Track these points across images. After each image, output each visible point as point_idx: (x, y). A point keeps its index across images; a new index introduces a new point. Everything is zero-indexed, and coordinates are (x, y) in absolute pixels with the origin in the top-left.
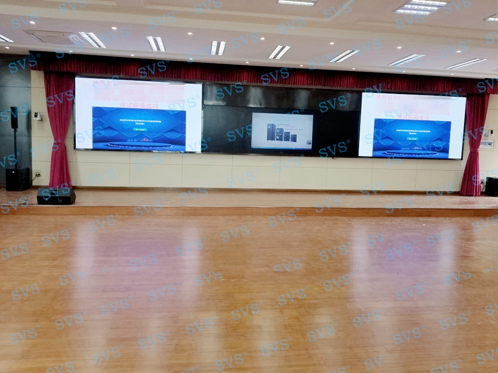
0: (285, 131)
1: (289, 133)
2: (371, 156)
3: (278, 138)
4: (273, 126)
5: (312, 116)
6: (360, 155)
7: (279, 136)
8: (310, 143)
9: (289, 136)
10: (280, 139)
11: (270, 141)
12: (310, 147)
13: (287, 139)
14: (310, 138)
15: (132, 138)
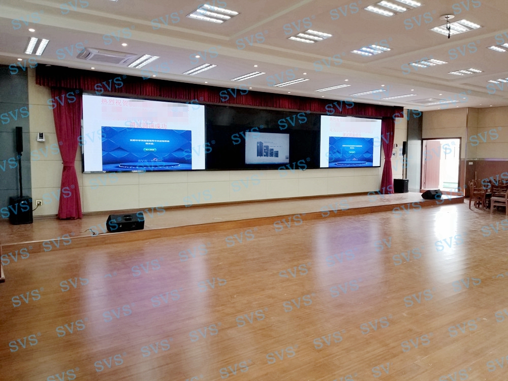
0: (270, 148)
1: (273, 150)
2: (328, 167)
3: (265, 154)
4: (261, 143)
5: (289, 135)
6: (321, 167)
7: (265, 152)
8: (287, 158)
9: (273, 152)
10: (267, 155)
11: (259, 157)
12: (287, 161)
13: (271, 155)
14: (288, 154)
15: (143, 159)
